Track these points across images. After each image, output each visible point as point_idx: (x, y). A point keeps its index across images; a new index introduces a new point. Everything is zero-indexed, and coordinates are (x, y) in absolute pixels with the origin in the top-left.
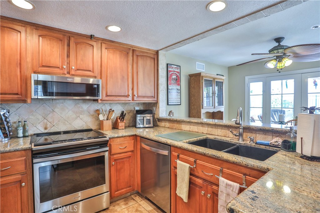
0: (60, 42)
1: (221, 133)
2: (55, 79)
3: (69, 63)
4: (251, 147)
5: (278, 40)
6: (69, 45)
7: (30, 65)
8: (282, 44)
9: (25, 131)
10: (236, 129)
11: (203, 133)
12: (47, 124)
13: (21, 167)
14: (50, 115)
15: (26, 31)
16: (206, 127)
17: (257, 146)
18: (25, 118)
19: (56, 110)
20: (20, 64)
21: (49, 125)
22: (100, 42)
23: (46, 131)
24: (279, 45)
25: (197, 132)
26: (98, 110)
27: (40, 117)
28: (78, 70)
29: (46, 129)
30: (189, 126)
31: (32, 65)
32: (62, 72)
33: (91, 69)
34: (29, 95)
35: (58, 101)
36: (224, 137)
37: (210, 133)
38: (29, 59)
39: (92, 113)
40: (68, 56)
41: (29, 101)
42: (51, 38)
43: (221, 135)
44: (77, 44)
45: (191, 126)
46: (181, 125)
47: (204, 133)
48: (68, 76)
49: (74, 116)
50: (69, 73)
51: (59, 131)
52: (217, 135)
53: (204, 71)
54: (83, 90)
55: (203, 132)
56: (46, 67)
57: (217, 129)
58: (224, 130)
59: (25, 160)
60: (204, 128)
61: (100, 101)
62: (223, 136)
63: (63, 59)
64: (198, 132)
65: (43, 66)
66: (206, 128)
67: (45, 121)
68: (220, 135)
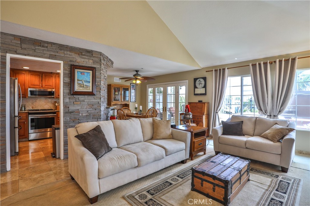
0: (39, 76)
2: (37, 90)
3: (42, 83)
5: (137, 71)
6: (42, 77)
7: (27, 85)
8: (138, 73)
9: (25, 108)
12: (33, 106)
13: (25, 118)
14: (35, 103)
15: (26, 73)
18: (25, 104)
19: (37, 101)
20: (24, 85)
21: (34, 106)
22: (55, 74)
23: (33, 109)
24: (137, 73)
26: (55, 101)
27: (31, 104)
28: (46, 86)
29: (33, 108)
31: (28, 85)
32: (39, 87)
33: (51, 85)
34: (27, 95)
35: (38, 98)
38: (27, 83)
39: (53, 103)
40: (42, 81)
41: (27, 97)
42: (35, 75)
44: (45, 76)
48: (42, 88)
49: (45, 104)
50: (42, 87)
51: (38, 109)
53: (120, 82)
54: (47, 93)
56: (33, 86)
59: (26, 116)
61: (55, 98)
63: (40, 82)
65: (32, 85)
67: (33, 105)
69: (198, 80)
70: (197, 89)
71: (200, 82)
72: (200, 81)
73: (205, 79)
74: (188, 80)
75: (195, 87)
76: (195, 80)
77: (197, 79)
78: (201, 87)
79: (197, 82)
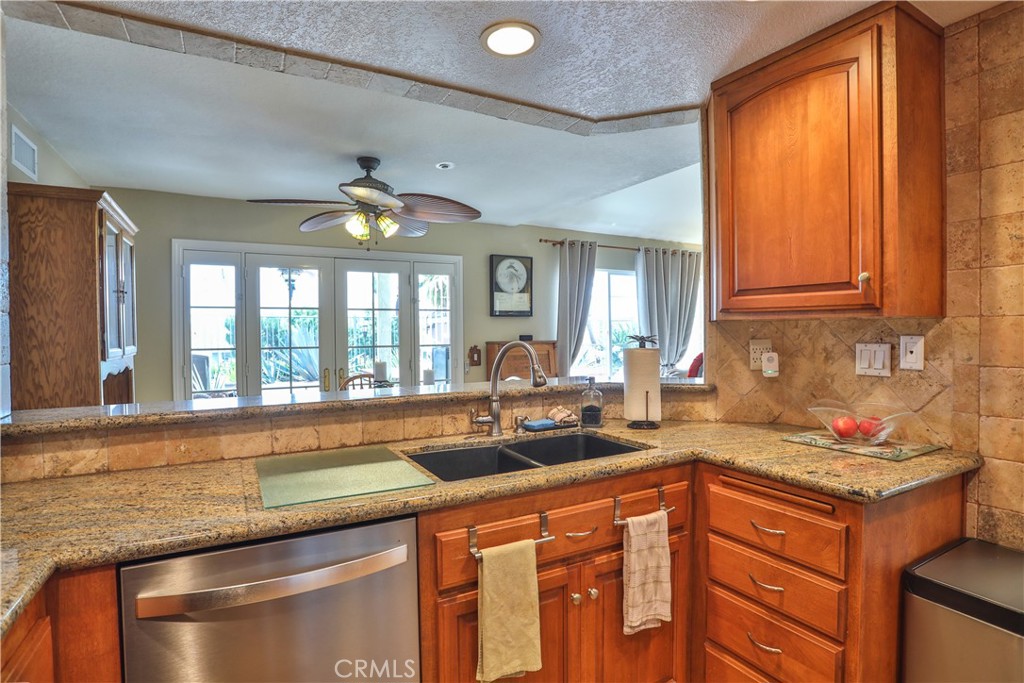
1: (416, 428)
4: (529, 442)
10: (463, 408)
11: (344, 446)
16: (357, 421)
17: (540, 435)
24: (368, 176)
25: (314, 447)
30: (267, 433)
36: (429, 438)
37: (376, 440)
43: (419, 436)
45: (278, 433)
46: (211, 439)
47: (348, 443)
52: (401, 438)
55: (344, 441)
57: (402, 421)
58: (428, 418)
60: (349, 427)
62: (426, 438)
64: (319, 448)
66: (360, 425)
68: (413, 436)
69: (505, 264)
70: (502, 294)
71: (512, 270)
72: (511, 267)
73: (528, 262)
74: (461, 258)
75: (494, 287)
76: (494, 261)
77: (502, 260)
78: (516, 290)
79: (503, 269)
